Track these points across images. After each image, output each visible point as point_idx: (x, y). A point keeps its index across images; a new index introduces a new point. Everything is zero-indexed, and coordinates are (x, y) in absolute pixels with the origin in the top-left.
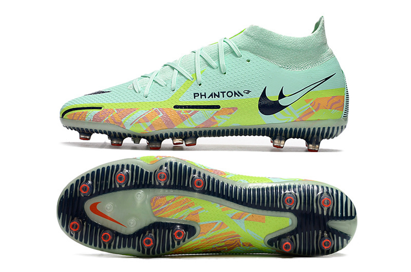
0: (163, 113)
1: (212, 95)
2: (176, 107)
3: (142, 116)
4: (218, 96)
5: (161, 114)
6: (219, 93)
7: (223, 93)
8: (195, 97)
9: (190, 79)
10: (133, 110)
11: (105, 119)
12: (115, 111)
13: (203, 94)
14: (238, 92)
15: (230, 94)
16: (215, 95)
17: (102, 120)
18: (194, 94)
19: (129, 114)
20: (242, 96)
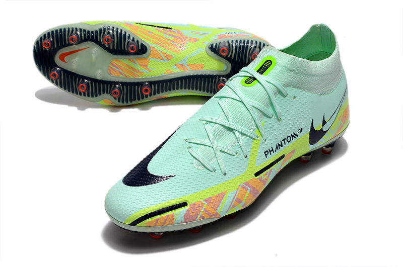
0: (250, 187)
1: (277, 147)
2: (257, 175)
3: (234, 199)
4: (282, 146)
5: (249, 188)
6: (281, 142)
7: (284, 140)
8: (266, 155)
9: (256, 138)
10: (222, 195)
11: (199, 216)
12: (204, 202)
13: (271, 149)
14: (294, 134)
15: (289, 139)
16: (279, 145)
17: (196, 218)
18: (265, 153)
19: (220, 201)
20: (297, 136)
